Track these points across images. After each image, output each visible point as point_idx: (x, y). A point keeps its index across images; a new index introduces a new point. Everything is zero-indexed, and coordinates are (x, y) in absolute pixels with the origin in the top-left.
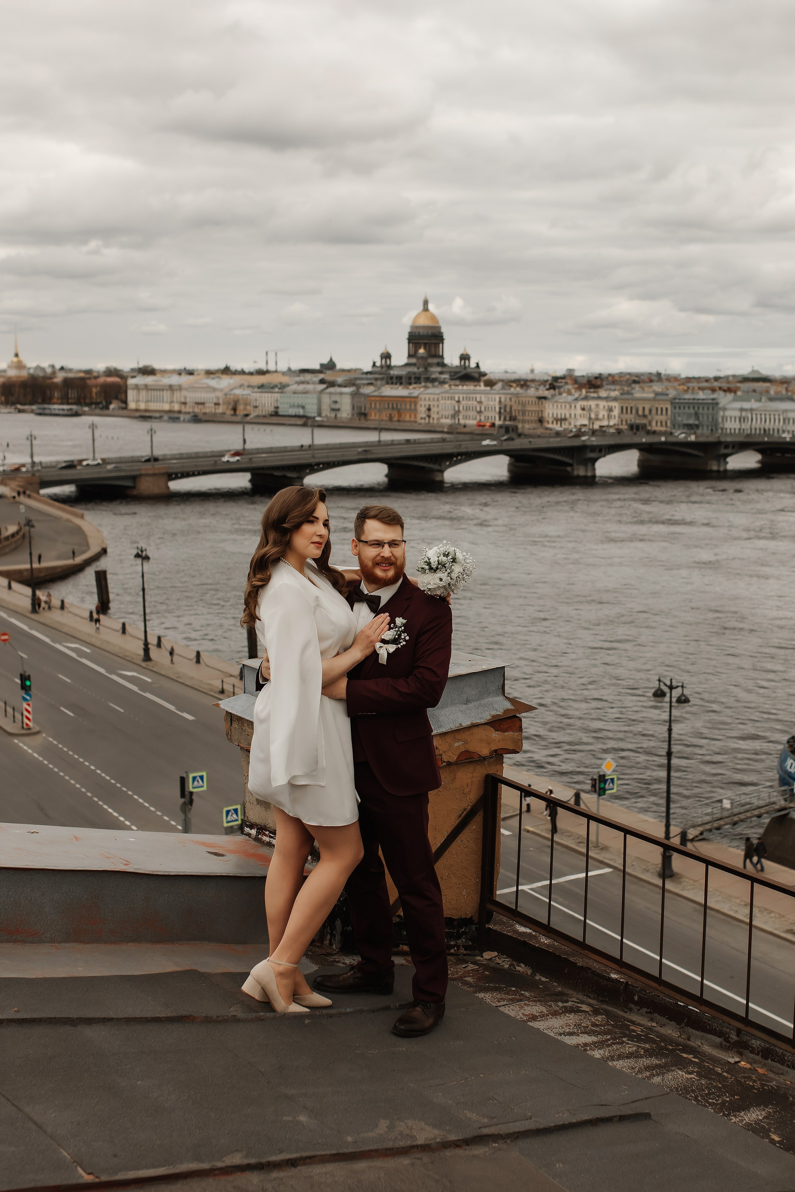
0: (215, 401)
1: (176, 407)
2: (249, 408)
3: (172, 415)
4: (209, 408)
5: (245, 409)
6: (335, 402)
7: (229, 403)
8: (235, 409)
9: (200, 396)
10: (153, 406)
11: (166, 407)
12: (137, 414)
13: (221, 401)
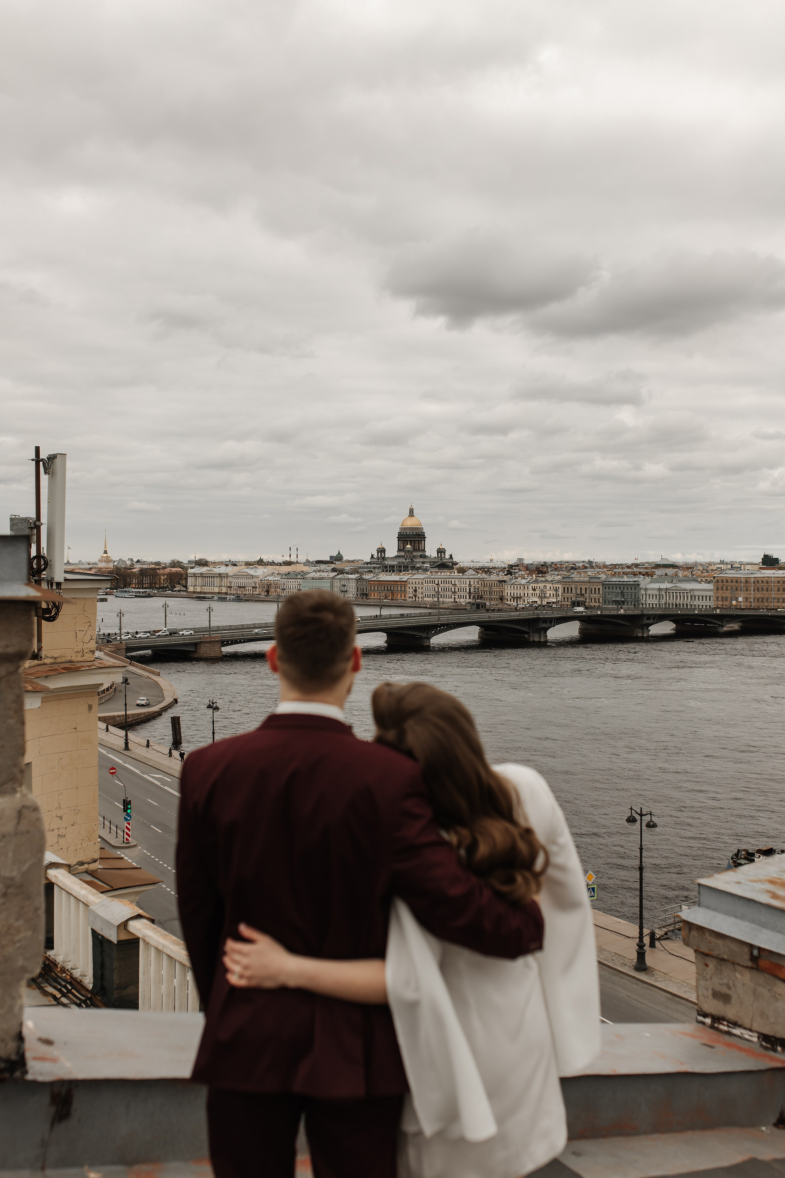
0: (253, 585)
1: (224, 590)
2: (278, 590)
3: (220, 596)
4: (249, 591)
5: (275, 591)
6: (344, 586)
7: (263, 587)
8: (268, 592)
9: (242, 581)
10: (206, 589)
11: (216, 590)
12: (195, 596)
13: (257, 586)
